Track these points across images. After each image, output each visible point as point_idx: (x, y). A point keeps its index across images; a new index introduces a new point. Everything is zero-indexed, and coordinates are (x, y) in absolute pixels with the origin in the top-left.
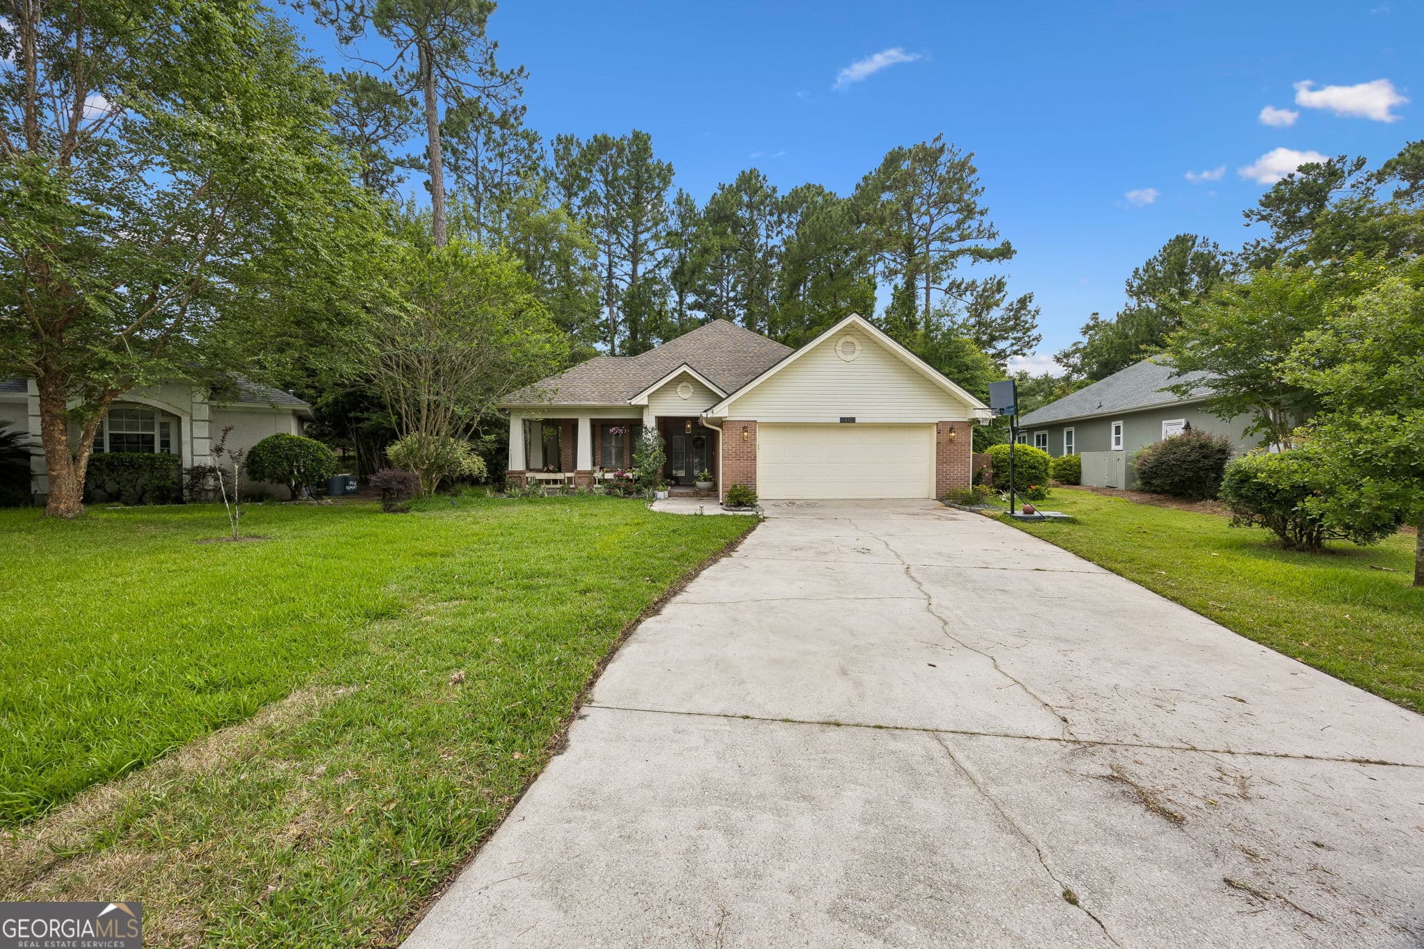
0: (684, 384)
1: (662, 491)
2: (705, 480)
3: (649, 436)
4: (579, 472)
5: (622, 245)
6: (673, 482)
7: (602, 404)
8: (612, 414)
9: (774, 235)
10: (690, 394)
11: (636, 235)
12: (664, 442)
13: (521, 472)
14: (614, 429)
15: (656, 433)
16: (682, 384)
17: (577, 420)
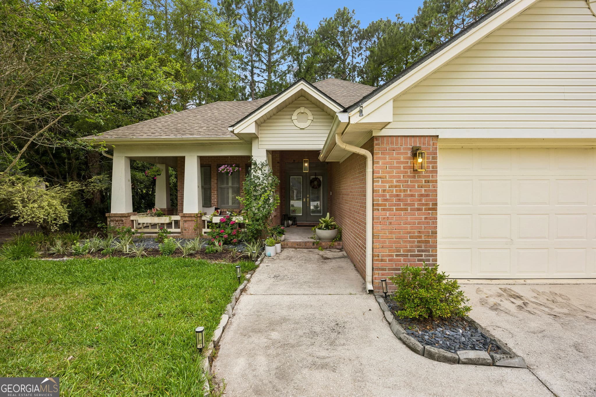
0: (302, 110)
1: (272, 245)
2: (327, 227)
3: (259, 173)
4: (184, 216)
5: (262, 62)
6: (290, 222)
7: (206, 137)
8: (221, 150)
9: (356, 56)
10: (309, 122)
11: (270, 54)
12: (277, 181)
13: (128, 216)
14: (223, 167)
15: (267, 170)
16: (298, 111)
17: (183, 158)
